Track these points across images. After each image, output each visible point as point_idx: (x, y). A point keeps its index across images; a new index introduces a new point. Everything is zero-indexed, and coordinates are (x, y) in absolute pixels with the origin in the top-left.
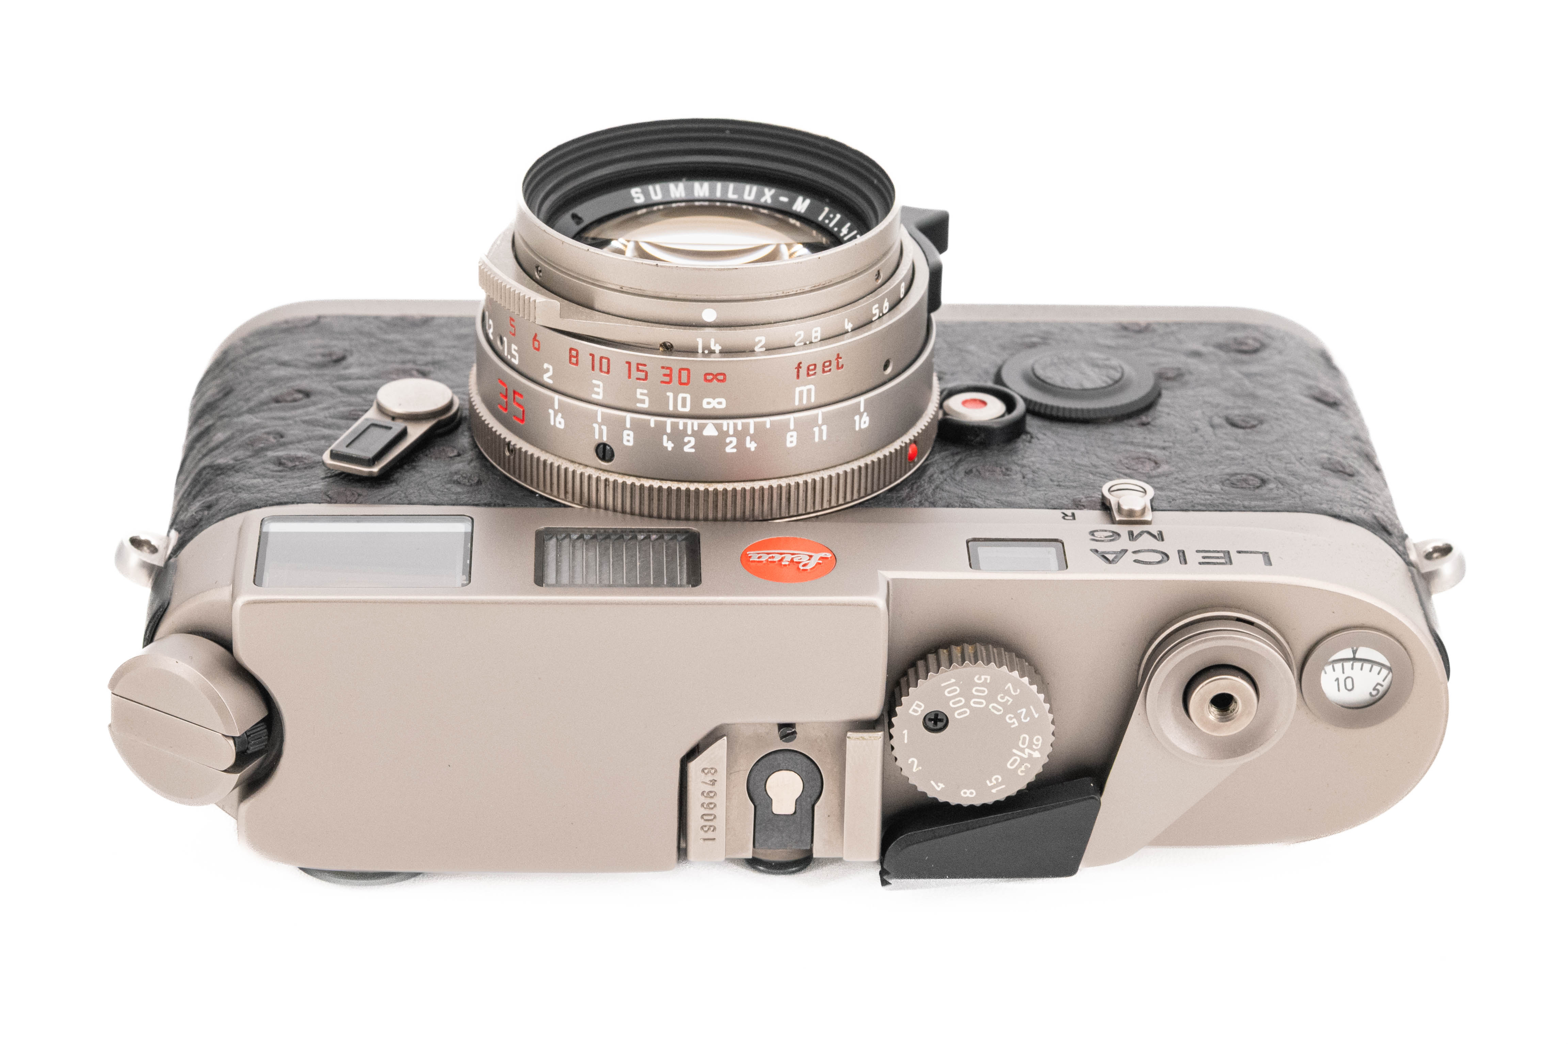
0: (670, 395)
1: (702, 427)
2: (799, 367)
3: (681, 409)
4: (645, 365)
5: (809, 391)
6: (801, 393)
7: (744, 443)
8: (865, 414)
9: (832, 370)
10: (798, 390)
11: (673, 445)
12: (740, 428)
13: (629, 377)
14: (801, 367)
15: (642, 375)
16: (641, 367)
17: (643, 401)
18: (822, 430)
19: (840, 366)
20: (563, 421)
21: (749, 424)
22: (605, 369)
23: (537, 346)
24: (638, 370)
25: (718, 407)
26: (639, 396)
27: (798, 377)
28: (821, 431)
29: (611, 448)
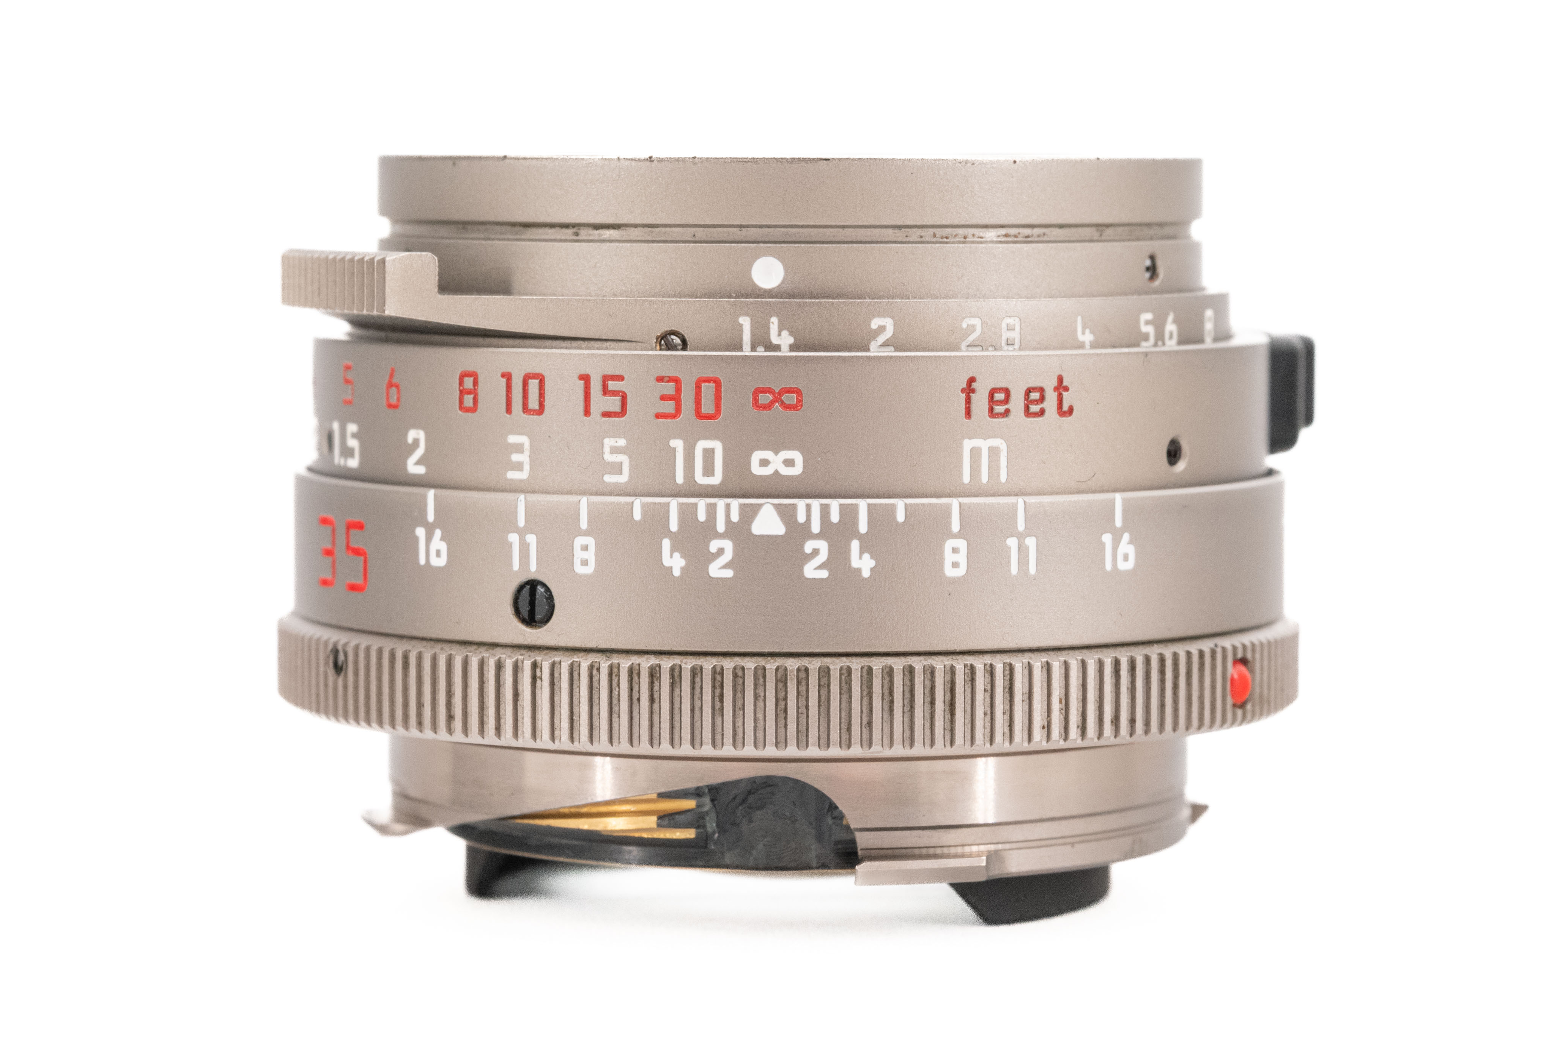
0: (678, 444)
1: (749, 514)
2: (969, 389)
3: (701, 479)
4: (620, 378)
5: (994, 452)
6: (975, 453)
7: (848, 559)
8: (1126, 537)
9: (1047, 413)
10: (968, 445)
11: (682, 563)
12: (835, 517)
13: (587, 412)
14: (973, 391)
15: (613, 403)
16: (612, 385)
17: (617, 469)
18: (1027, 548)
19: (1065, 408)
20: (443, 547)
21: (855, 508)
22: (533, 404)
23: (393, 400)
24: (606, 391)
25: (785, 471)
26: (608, 457)
27: (968, 413)
28: (1022, 550)
29: (548, 590)
